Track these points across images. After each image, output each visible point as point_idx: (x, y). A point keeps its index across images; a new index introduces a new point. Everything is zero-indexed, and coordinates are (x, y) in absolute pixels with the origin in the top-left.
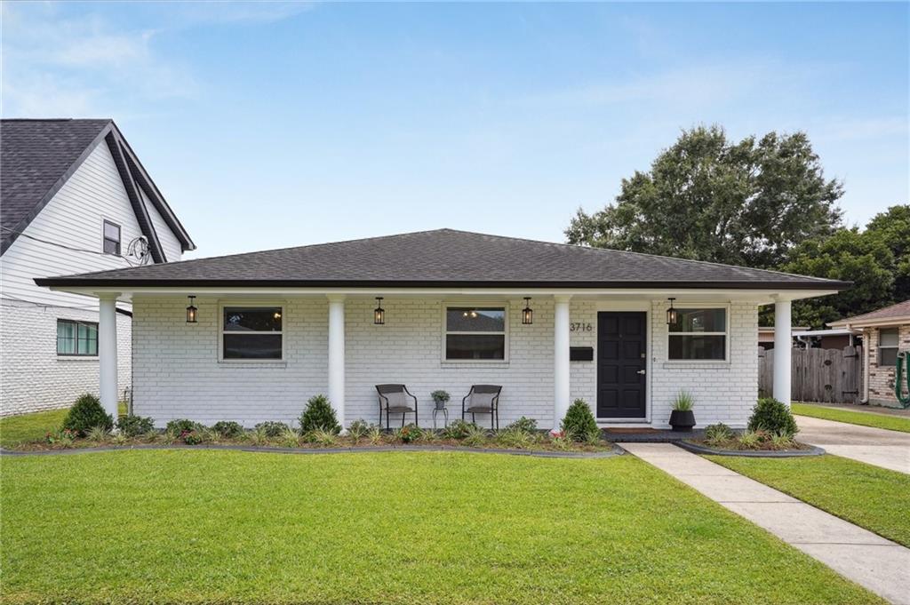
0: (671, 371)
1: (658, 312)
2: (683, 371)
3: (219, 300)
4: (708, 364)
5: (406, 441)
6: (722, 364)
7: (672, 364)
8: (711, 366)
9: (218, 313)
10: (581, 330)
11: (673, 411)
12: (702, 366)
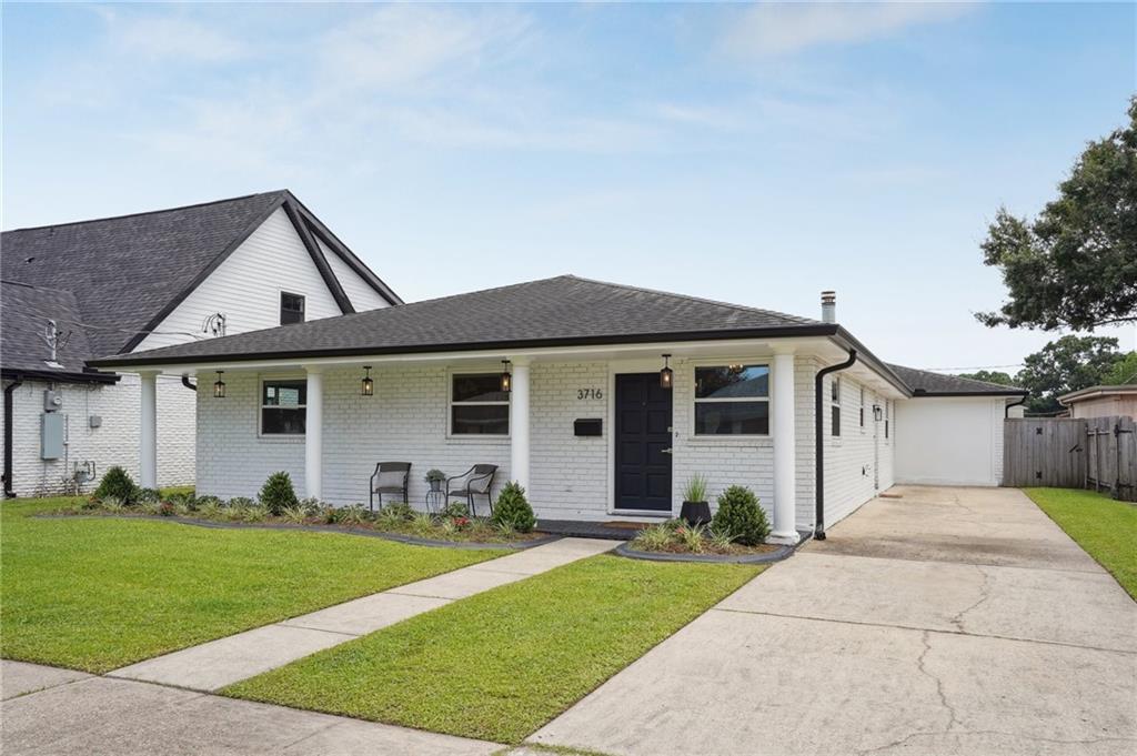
0: (698, 449)
1: (680, 372)
2: (713, 449)
3: (259, 374)
4: (746, 440)
5: (331, 521)
6: (764, 440)
7: (699, 440)
8: (747, 444)
9: (258, 387)
10: (589, 397)
11: (685, 503)
12: (735, 444)
